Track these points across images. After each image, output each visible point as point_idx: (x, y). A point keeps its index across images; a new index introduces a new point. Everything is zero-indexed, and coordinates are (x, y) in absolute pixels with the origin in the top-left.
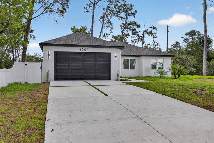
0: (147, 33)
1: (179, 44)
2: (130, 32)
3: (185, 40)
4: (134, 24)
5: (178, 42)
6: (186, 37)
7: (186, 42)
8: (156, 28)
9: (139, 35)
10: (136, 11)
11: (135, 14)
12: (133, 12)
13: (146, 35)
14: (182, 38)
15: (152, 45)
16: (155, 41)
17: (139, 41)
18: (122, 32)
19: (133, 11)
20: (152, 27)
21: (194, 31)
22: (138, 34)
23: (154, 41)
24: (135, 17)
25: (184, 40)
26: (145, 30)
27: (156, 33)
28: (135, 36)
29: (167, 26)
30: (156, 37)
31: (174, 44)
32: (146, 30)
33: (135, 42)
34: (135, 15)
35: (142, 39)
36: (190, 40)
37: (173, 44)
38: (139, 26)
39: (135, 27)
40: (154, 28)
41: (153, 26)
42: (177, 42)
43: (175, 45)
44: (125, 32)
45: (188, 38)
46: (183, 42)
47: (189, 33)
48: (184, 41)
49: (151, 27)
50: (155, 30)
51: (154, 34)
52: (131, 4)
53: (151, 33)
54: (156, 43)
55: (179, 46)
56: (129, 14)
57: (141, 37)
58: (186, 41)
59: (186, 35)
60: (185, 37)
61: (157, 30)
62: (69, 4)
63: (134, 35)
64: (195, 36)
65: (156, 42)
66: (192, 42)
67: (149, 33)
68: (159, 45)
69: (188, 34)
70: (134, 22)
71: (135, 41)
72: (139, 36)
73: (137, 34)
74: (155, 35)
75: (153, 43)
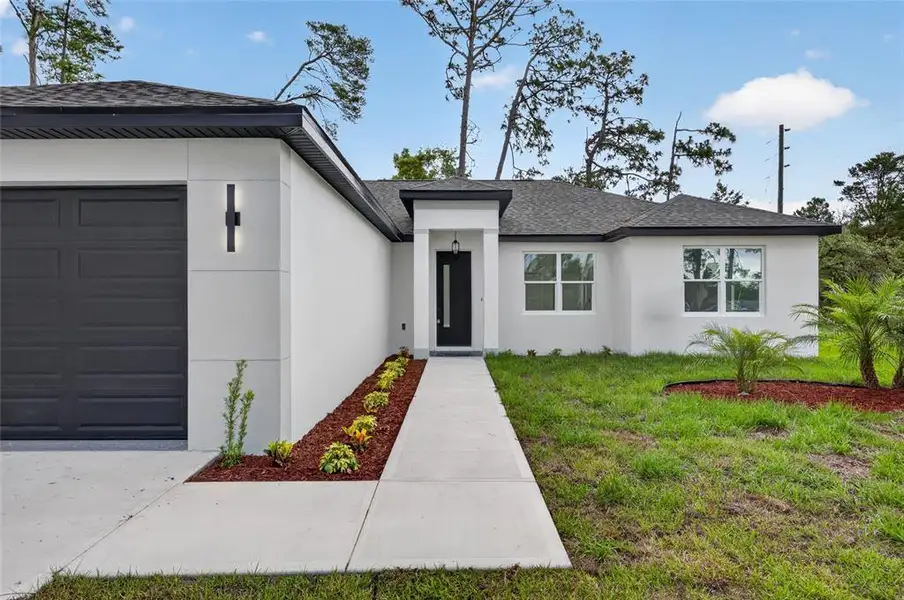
0: (688, 155)
1: (827, 205)
2: (621, 162)
3: (848, 191)
5: (821, 198)
6: (855, 180)
7: (851, 197)
8: (731, 131)
9: (656, 168)
10: (645, 77)
11: (641, 92)
12: (636, 84)
13: (683, 162)
14: (839, 183)
16: (724, 184)
17: (656, 191)
18: (590, 162)
19: (632, 80)
20: (711, 131)
21: (891, 155)
22: (653, 166)
23: (720, 186)
24: (640, 101)
25: (844, 192)
26: (677, 142)
27: (728, 152)
28: (644, 173)
29: (781, 127)
30: (729, 168)
31: (806, 207)
32: (685, 141)
34: (643, 96)
35: (669, 183)
36: (873, 190)
37: (803, 208)
38: (657, 137)
39: (643, 141)
40: (723, 133)
41: (717, 126)
42: (818, 201)
43: (810, 209)
44: (601, 159)
45: (862, 183)
46: (842, 199)
47: (866, 163)
48: (844, 196)
49: (708, 130)
50: (726, 140)
51: (720, 153)
52: (624, 53)
53: (705, 153)
54: (732, 193)
55: (826, 212)
56: (619, 93)
57: (664, 178)
58: (854, 196)
59: (853, 172)
60: (850, 181)
61: (733, 139)
62: (368, 64)
63: (639, 169)
64: (893, 175)
65: (729, 191)
66: (881, 195)
67: (696, 153)
69: (863, 170)
70: (640, 122)
71: (643, 193)
72: (656, 173)
73: (649, 165)
74: (722, 159)
75: (716, 194)
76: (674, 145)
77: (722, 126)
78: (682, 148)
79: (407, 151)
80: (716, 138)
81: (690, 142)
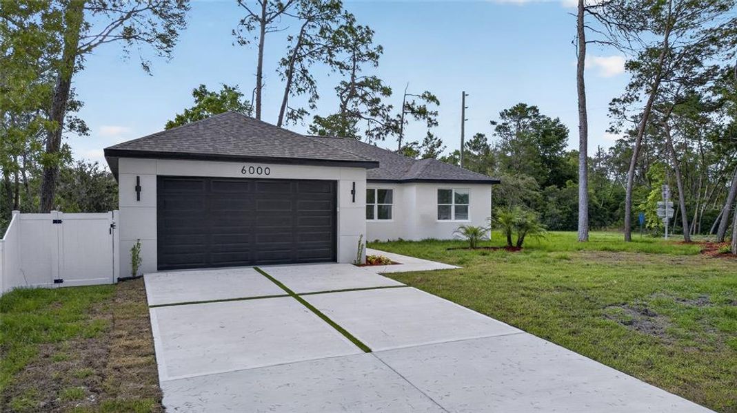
0: (412, 113)
1: (486, 139)
2: (363, 108)
3: (499, 129)
4: (374, 83)
5: (482, 134)
6: (503, 121)
7: (501, 134)
8: (437, 98)
9: (388, 116)
10: (380, 48)
11: (377, 57)
12: (374, 51)
13: (409, 117)
14: (493, 123)
15: (423, 145)
16: (432, 133)
17: (387, 132)
18: (343, 106)
19: (372, 48)
20: (425, 96)
21: (525, 105)
22: (386, 114)
23: (429, 133)
24: (377, 65)
25: (497, 130)
26: (406, 103)
27: (436, 114)
28: (378, 118)
29: (464, 93)
30: (436, 124)
31: (473, 139)
32: (410, 103)
33: (378, 136)
34: (379, 60)
35: (395, 127)
36: (513, 129)
37: (471, 140)
38: (387, 92)
39: (378, 94)
40: (432, 99)
41: (429, 94)
42: (480, 136)
43: (476, 142)
44: (350, 106)
45: (507, 124)
46: (495, 135)
47: (510, 110)
48: (496, 133)
49: (424, 96)
50: (434, 104)
51: (431, 114)
52: (367, 27)
53: (422, 112)
54: (436, 139)
55: (485, 145)
56: (361, 55)
57: (393, 123)
58: (503, 132)
59: (502, 115)
60: (500, 122)
61: (438, 103)
62: (186, 19)
63: (375, 115)
64: (526, 120)
65: (434, 137)
66: (518, 135)
67: (417, 112)
68: (442, 145)
69: (509, 115)
70: (374, 78)
71: (378, 132)
72: (387, 120)
73: (383, 113)
74: (433, 117)
75: (426, 139)
76: (404, 105)
77: (432, 94)
78: (408, 107)
79: (204, 86)
80: (428, 101)
81: (413, 104)
